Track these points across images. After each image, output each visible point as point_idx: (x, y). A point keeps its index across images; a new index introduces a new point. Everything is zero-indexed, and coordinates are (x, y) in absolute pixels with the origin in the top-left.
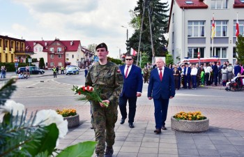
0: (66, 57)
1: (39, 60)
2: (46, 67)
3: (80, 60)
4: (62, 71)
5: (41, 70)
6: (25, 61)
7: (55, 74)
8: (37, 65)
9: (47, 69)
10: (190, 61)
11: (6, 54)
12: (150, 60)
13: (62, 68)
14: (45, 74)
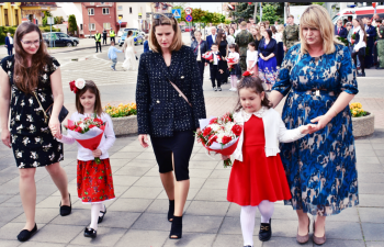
0: (118, 13)
1: (66, 19)
2: (81, 32)
3: (144, 18)
4: (113, 38)
5: (72, 39)
6: (40, 22)
7: (98, 46)
8: (64, 28)
9: (82, 36)
10: (357, 12)
11: (6, 10)
12: (280, 12)
13: (112, 34)
14: (79, 46)
